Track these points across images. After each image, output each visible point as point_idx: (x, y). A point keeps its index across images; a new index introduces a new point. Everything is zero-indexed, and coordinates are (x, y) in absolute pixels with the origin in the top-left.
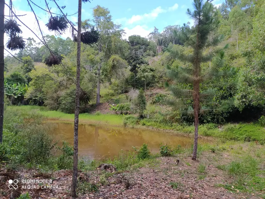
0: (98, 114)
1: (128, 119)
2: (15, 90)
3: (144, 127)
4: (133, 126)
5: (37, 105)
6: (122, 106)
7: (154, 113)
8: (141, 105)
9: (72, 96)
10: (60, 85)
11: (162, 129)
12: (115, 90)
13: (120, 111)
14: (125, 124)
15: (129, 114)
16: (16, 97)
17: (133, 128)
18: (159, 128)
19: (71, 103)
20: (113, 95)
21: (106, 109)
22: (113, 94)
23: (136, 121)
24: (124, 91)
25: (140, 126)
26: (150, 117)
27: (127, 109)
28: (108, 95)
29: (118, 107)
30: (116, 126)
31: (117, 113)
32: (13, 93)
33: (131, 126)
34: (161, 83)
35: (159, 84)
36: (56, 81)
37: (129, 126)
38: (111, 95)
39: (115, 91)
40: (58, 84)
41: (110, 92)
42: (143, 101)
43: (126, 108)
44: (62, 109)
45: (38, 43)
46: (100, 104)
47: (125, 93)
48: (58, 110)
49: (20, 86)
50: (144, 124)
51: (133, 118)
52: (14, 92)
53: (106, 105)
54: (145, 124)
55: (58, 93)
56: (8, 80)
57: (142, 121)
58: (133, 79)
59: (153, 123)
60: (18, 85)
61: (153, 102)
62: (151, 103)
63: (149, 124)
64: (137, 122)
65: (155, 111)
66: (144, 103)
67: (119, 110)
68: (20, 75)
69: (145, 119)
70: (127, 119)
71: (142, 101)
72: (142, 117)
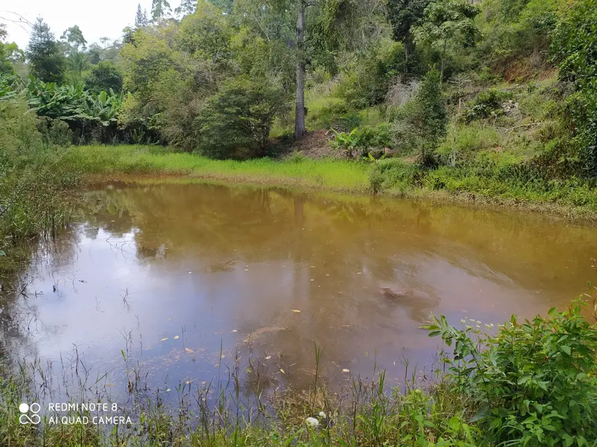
0: (297, 160)
1: (387, 171)
2: (104, 107)
3: (442, 193)
4: (402, 190)
5: (159, 144)
6: (368, 132)
7: (473, 150)
8: (430, 121)
9: (226, 109)
10: (200, 85)
11: (511, 200)
12: (349, 97)
13: (361, 149)
14: (376, 185)
15: (389, 156)
16: (106, 124)
17: (403, 195)
18: (500, 197)
19: (221, 129)
20: (342, 111)
21: (322, 144)
22: (342, 108)
23: (412, 176)
24: (374, 100)
25: (425, 189)
26: (460, 161)
27: (380, 142)
28: (330, 111)
29: (354, 136)
30: (346, 192)
31: (351, 156)
32: (99, 114)
33: (395, 191)
34: (485, 68)
35: (479, 71)
36: (187, 71)
37: (387, 190)
38: (337, 112)
39: (348, 101)
40: (190, 78)
41: (334, 104)
42: (436, 108)
43: (378, 137)
44: (204, 148)
45: (176, 10)
46: (304, 134)
47: (376, 103)
48: (194, 151)
49: (114, 98)
50: (439, 185)
51: (401, 166)
52: (102, 111)
53: (322, 136)
54: (443, 185)
55: (192, 104)
56: (88, 83)
57: (433, 175)
58: (400, 61)
59: (474, 179)
60: (109, 94)
61: (468, 118)
62: (461, 121)
63: (457, 184)
64: (417, 180)
65: (476, 143)
66: (442, 116)
67: (357, 144)
68: (114, 69)
69: (442, 170)
70: (383, 169)
71: (435, 106)
72: (430, 162)
